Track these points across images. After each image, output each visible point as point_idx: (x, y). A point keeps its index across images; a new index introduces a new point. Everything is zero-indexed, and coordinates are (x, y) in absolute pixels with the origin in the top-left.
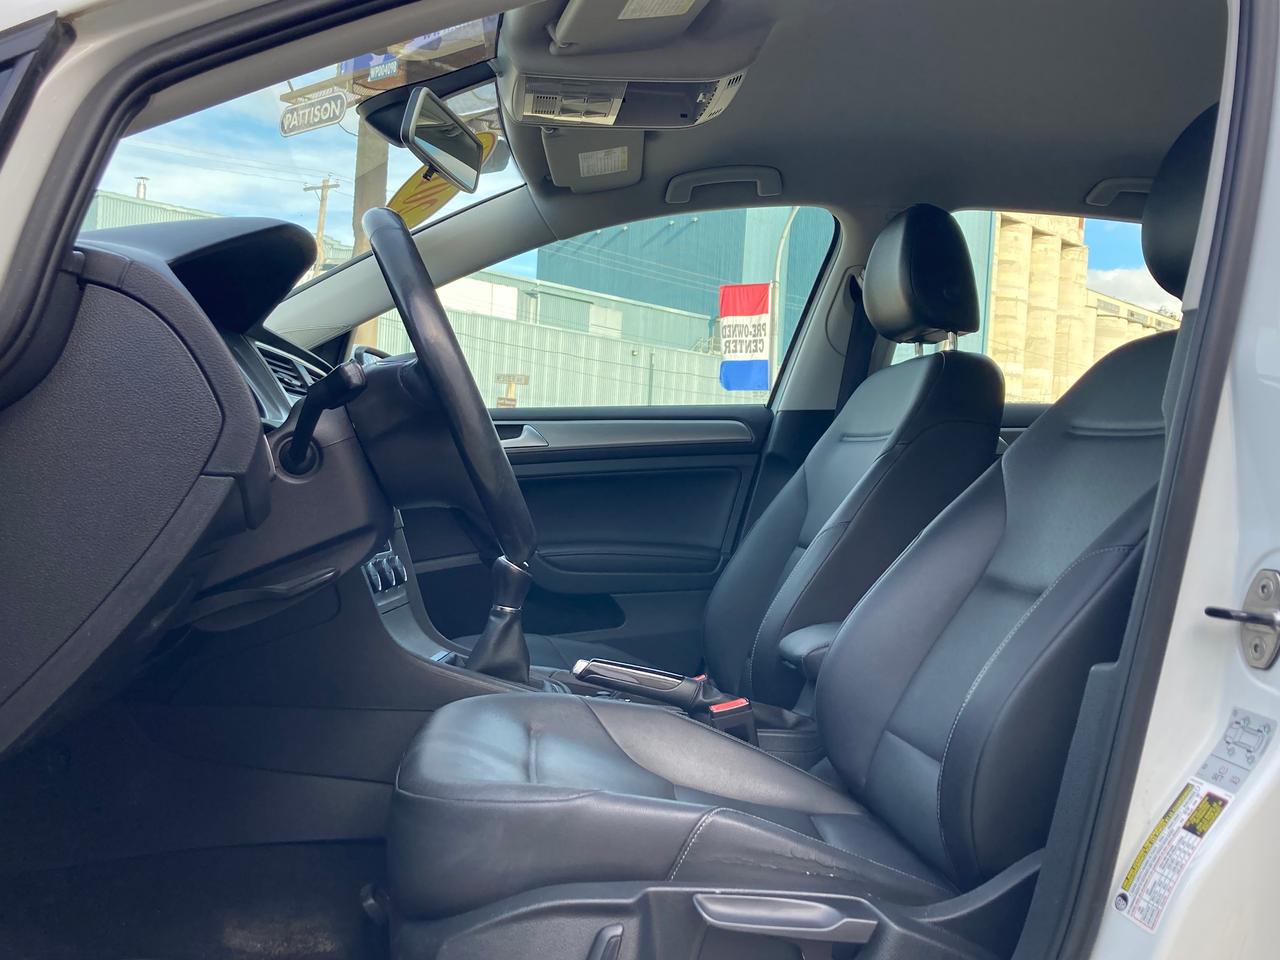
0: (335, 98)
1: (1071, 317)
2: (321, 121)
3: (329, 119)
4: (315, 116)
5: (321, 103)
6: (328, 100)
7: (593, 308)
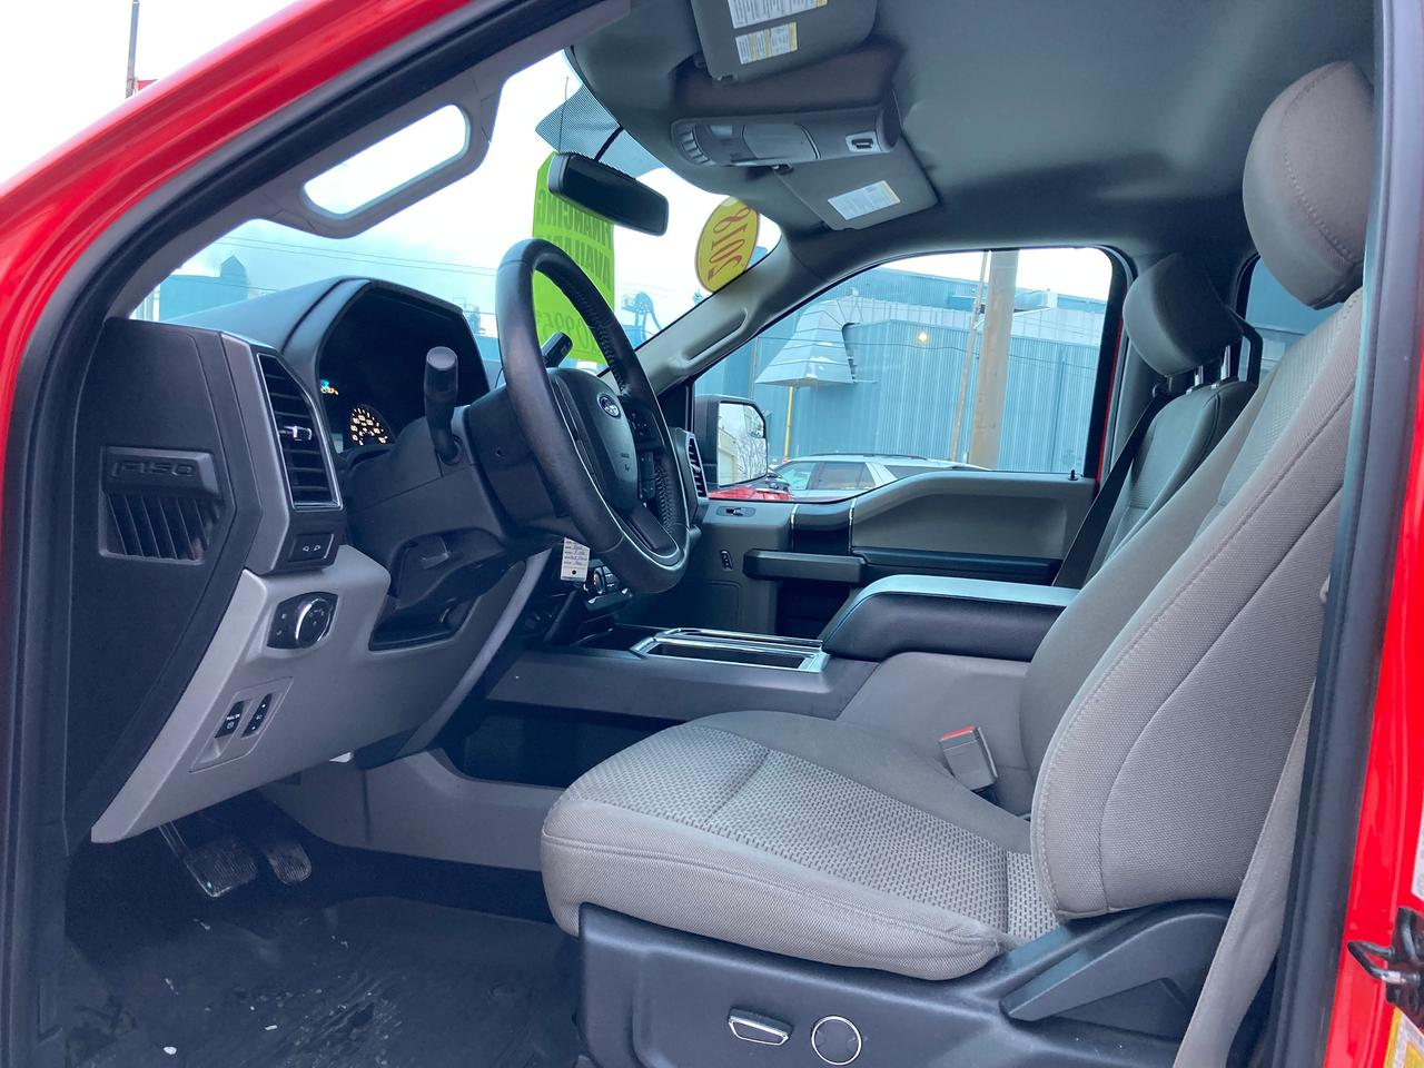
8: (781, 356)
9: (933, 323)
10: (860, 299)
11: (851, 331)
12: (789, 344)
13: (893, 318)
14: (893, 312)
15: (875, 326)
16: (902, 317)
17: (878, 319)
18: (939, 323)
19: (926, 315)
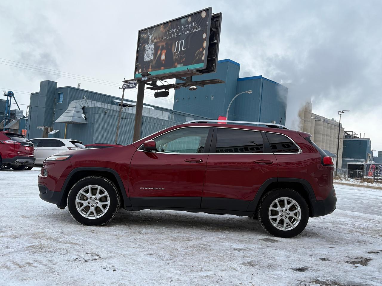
0: (134, 83)
1: (308, 121)
2: (131, 87)
3: (133, 87)
4: (130, 86)
5: (131, 84)
6: (133, 83)
7: (187, 117)
8: (64, 114)
9: (108, 108)
10: (87, 100)
11: (85, 109)
12: (66, 111)
13: (97, 106)
14: (97, 105)
15: (92, 108)
16: (99, 106)
17: (93, 106)
18: (110, 108)
19: (106, 106)
